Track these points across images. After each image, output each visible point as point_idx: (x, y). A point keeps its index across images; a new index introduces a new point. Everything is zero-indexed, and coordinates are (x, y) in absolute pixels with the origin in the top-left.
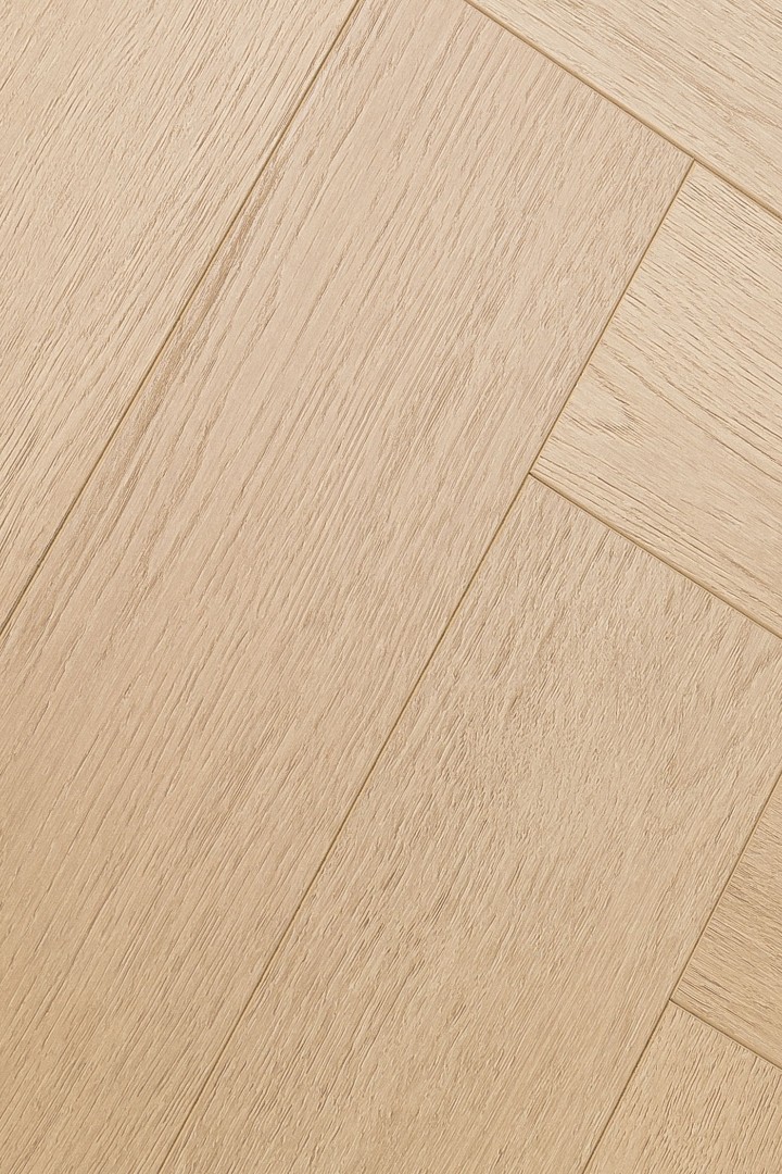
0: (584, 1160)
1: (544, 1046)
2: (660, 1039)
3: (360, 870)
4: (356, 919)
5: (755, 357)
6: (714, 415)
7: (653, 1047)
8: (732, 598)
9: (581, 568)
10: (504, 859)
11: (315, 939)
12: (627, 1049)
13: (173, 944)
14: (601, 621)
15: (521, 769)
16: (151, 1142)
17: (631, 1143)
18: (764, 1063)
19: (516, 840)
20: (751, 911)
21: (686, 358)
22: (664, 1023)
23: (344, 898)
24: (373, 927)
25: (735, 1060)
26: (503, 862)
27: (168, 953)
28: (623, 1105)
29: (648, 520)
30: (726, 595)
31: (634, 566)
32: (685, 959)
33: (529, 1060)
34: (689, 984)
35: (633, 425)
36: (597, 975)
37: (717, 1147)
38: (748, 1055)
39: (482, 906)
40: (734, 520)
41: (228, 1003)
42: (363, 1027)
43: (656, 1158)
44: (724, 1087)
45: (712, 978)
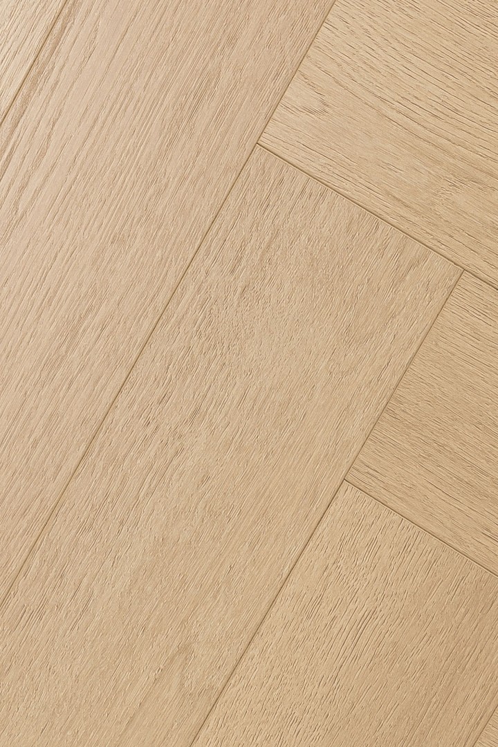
0: (284, 576)
1: (260, 504)
2: (337, 504)
3: (144, 392)
4: (142, 421)
5: (414, 59)
6: (383, 100)
7: (332, 508)
8: (394, 222)
9: (290, 203)
10: (236, 387)
11: (117, 433)
12: (314, 509)
13: (32, 431)
14: (303, 237)
15: (248, 331)
16: (19, 546)
17: (316, 567)
18: (408, 523)
19: (244, 376)
20: (401, 425)
21: (365, 63)
22: (340, 495)
23: (135, 409)
24: (152, 426)
25: (388, 520)
26: (235, 390)
27: (29, 437)
28: (311, 544)
29: (337, 172)
30: (390, 219)
31: (326, 201)
32: (355, 454)
33: (250, 512)
34: (357, 470)
35: (327, 109)
36: (296, 462)
37: (374, 574)
38: (397, 517)
39: (222, 416)
40: (396, 170)
41: (64, 468)
42: (146, 487)
43: (332, 578)
44: (380, 537)
45: (374, 467)
